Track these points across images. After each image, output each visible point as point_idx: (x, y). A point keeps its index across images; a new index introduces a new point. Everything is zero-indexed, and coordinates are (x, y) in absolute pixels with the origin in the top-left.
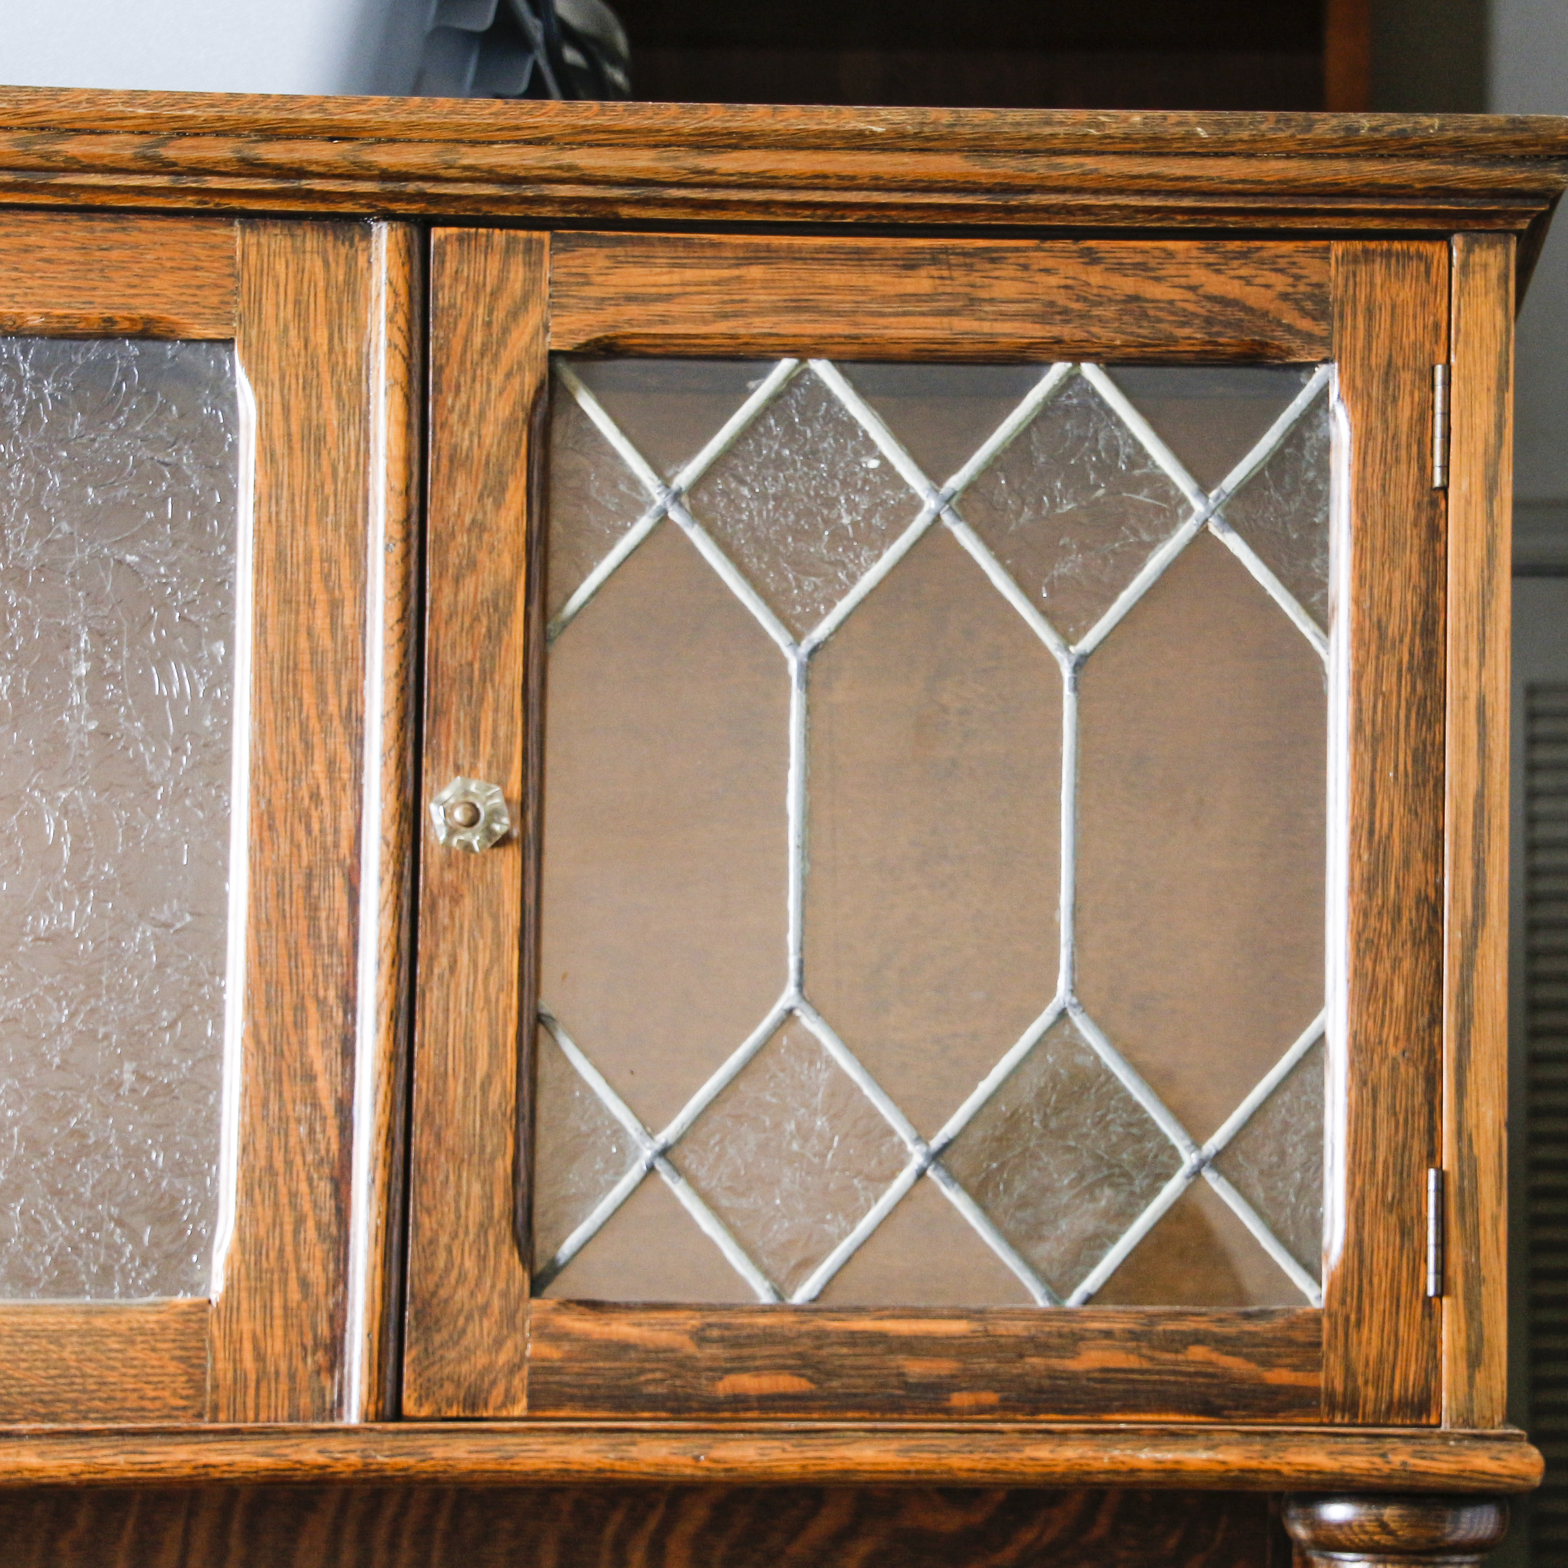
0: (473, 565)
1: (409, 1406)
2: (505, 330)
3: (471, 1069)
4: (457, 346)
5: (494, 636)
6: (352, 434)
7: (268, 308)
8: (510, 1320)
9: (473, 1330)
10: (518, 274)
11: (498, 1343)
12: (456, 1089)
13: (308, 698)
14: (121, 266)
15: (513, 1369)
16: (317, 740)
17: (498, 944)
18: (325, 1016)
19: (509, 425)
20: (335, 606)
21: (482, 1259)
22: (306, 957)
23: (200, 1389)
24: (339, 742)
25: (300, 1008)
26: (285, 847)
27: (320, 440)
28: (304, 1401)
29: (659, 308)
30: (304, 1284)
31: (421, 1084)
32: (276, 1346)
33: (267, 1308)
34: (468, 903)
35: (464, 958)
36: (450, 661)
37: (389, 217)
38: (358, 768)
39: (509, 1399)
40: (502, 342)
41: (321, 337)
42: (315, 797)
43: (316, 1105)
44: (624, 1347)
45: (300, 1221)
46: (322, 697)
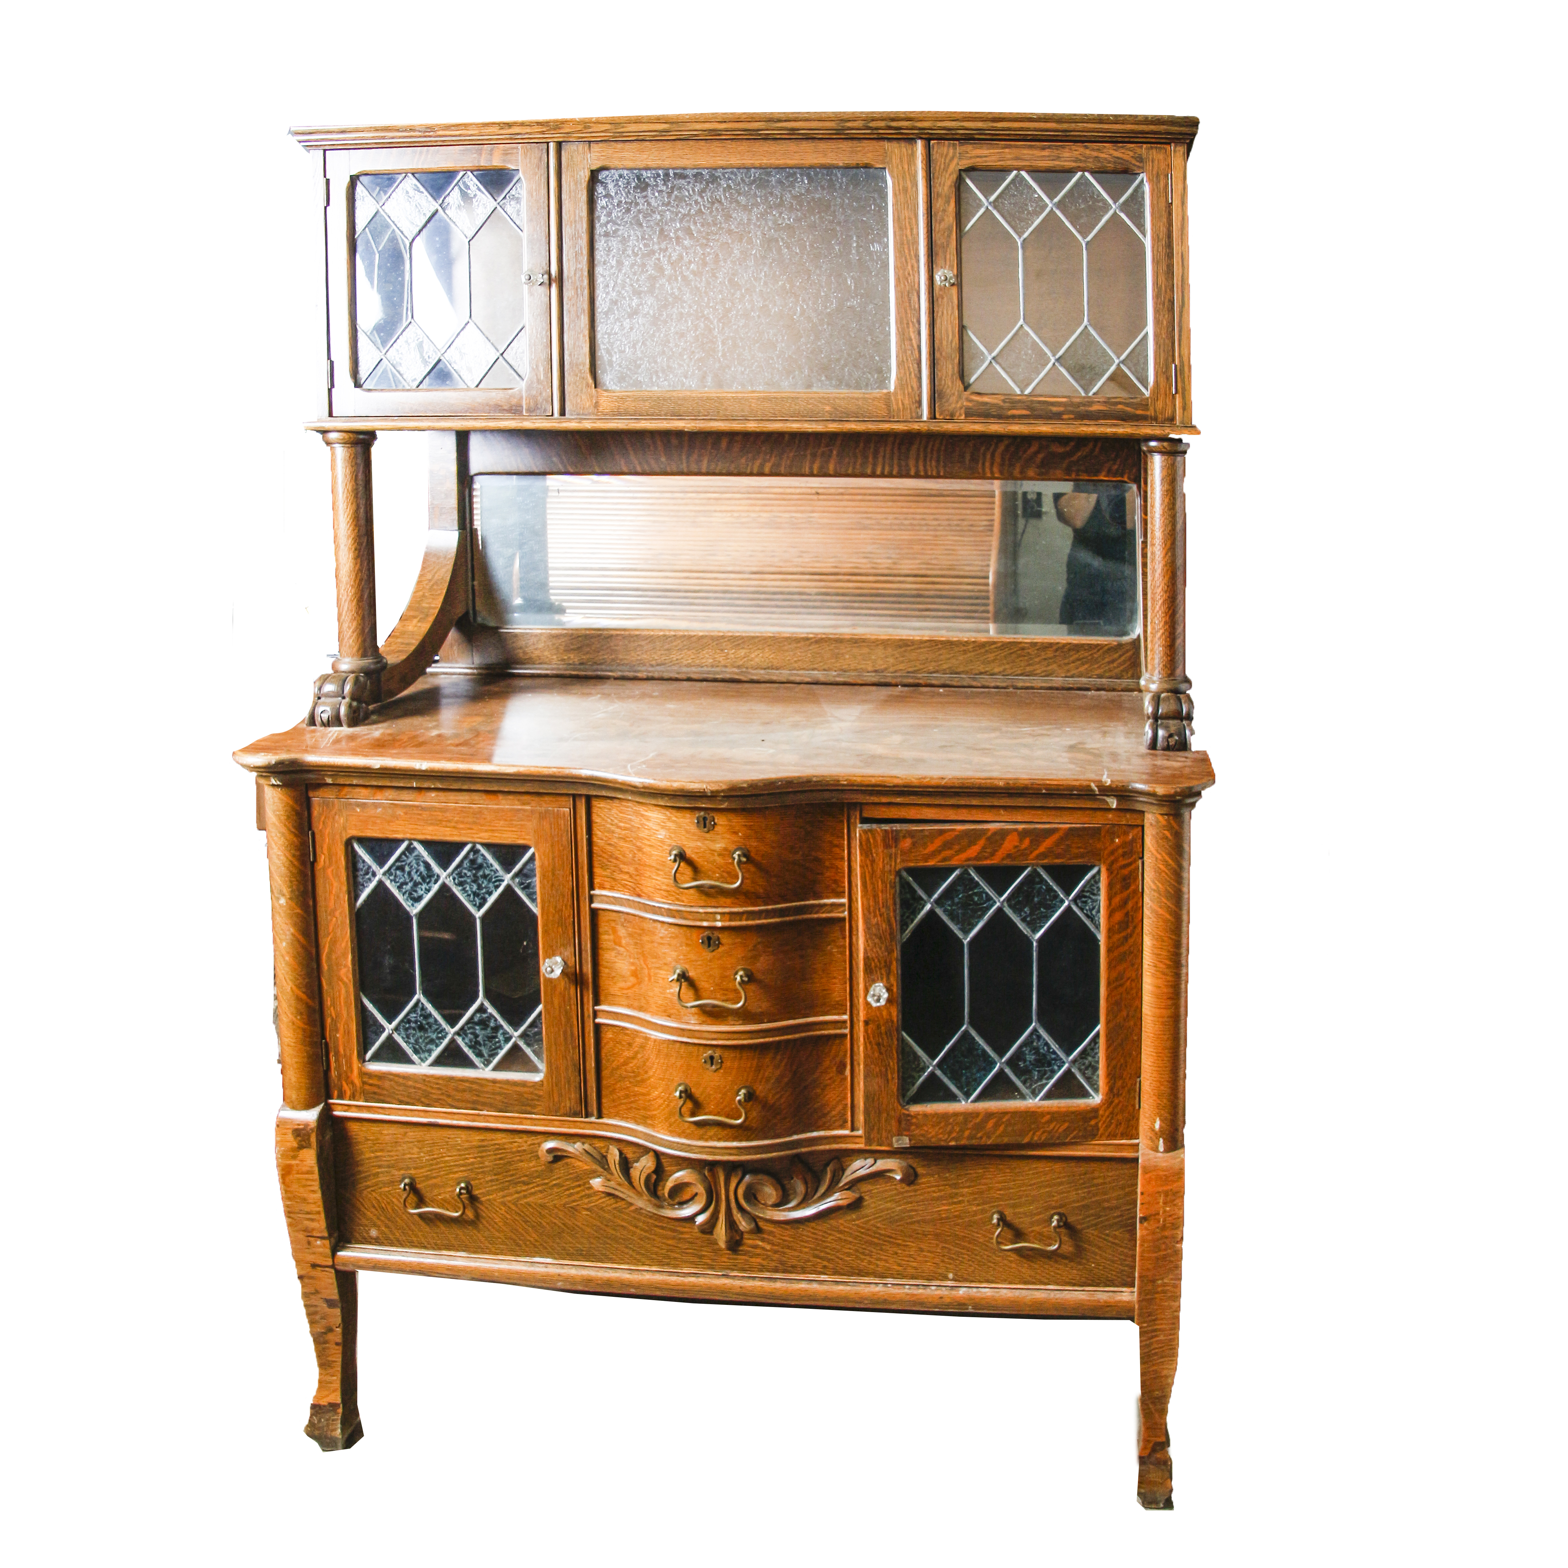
0: (943, 220)
1: (937, 416)
2: (949, 165)
3: (948, 337)
4: (937, 168)
5: (949, 236)
6: (914, 189)
7: (894, 161)
8: (960, 397)
9: (951, 399)
10: (951, 151)
11: (957, 402)
12: (945, 343)
13: (906, 251)
14: (860, 151)
15: (961, 408)
16: (909, 260)
17: (953, 308)
18: (914, 325)
19: (951, 186)
20: (912, 229)
21: (952, 382)
22: (909, 312)
23: (889, 411)
24: (914, 261)
25: (908, 324)
26: (902, 286)
27: (907, 191)
28: (914, 414)
29: (984, 159)
30: (912, 387)
31: (937, 342)
32: (906, 402)
33: (904, 393)
34: (945, 299)
35: (945, 312)
36: (939, 242)
37: (921, 138)
38: (918, 267)
39: (960, 415)
40: (948, 167)
41: (906, 167)
42: (909, 274)
43: (913, 346)
44: (986, 404)
45: (910, 374)
46: (909, 251)
